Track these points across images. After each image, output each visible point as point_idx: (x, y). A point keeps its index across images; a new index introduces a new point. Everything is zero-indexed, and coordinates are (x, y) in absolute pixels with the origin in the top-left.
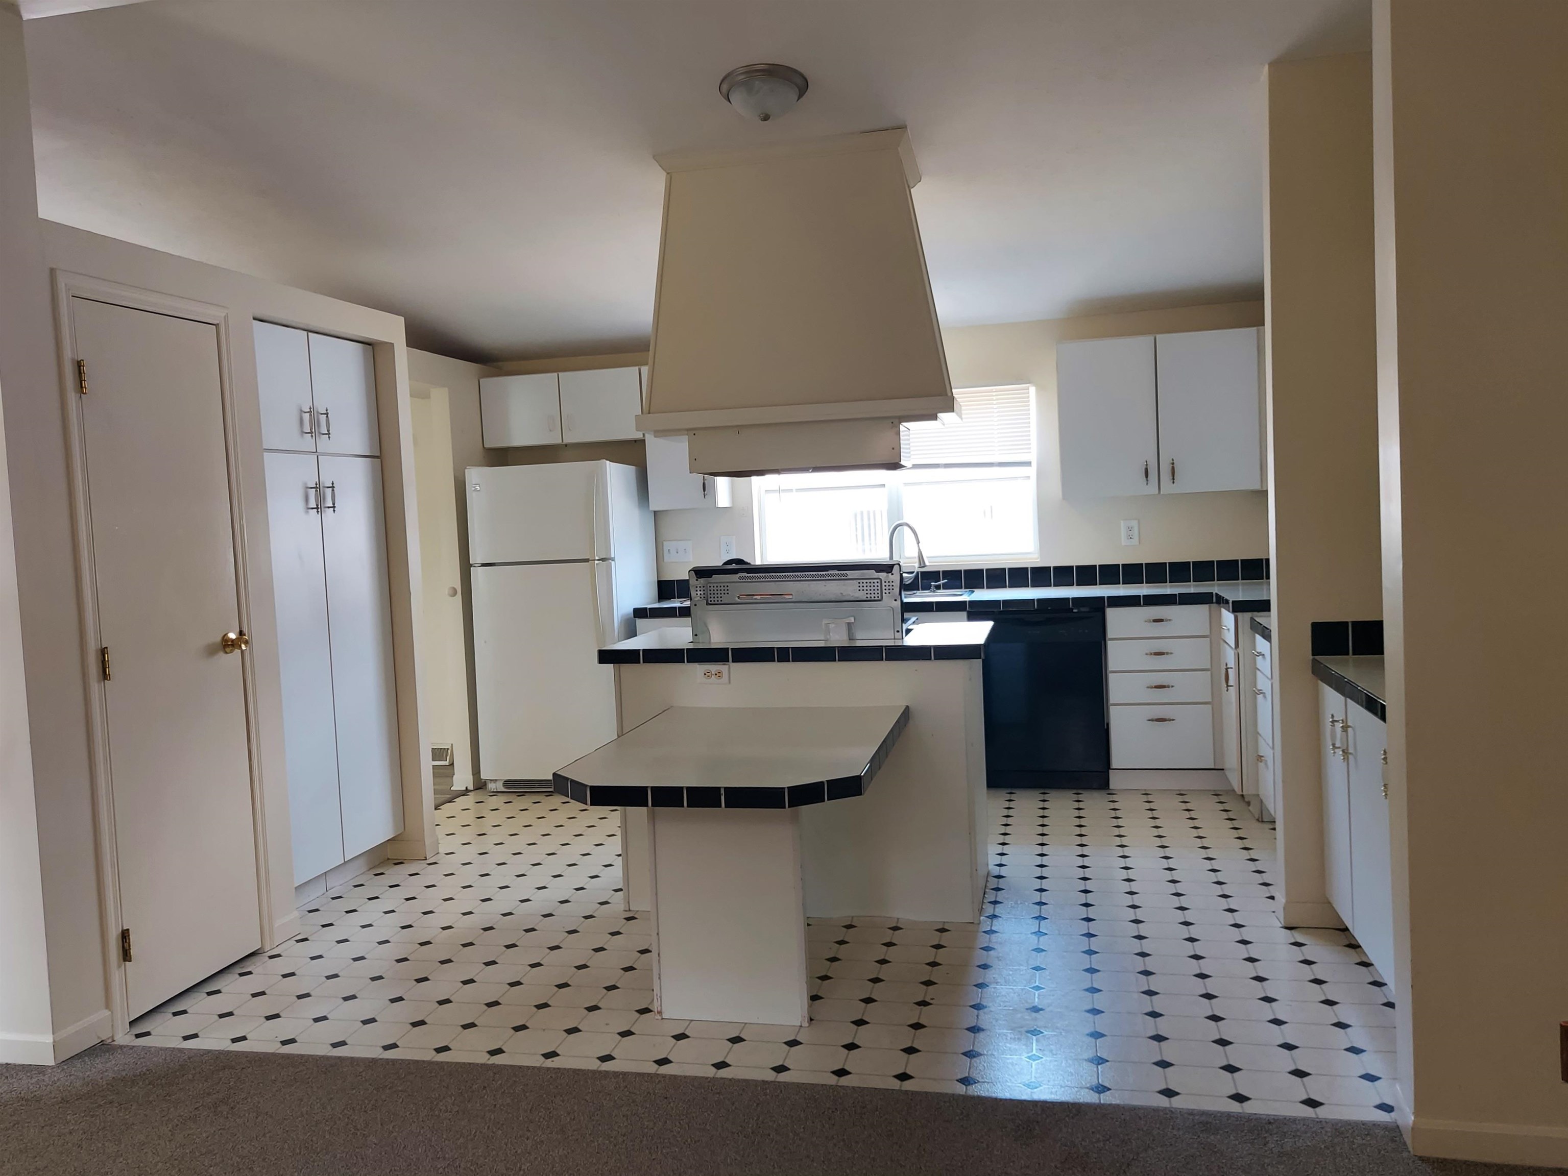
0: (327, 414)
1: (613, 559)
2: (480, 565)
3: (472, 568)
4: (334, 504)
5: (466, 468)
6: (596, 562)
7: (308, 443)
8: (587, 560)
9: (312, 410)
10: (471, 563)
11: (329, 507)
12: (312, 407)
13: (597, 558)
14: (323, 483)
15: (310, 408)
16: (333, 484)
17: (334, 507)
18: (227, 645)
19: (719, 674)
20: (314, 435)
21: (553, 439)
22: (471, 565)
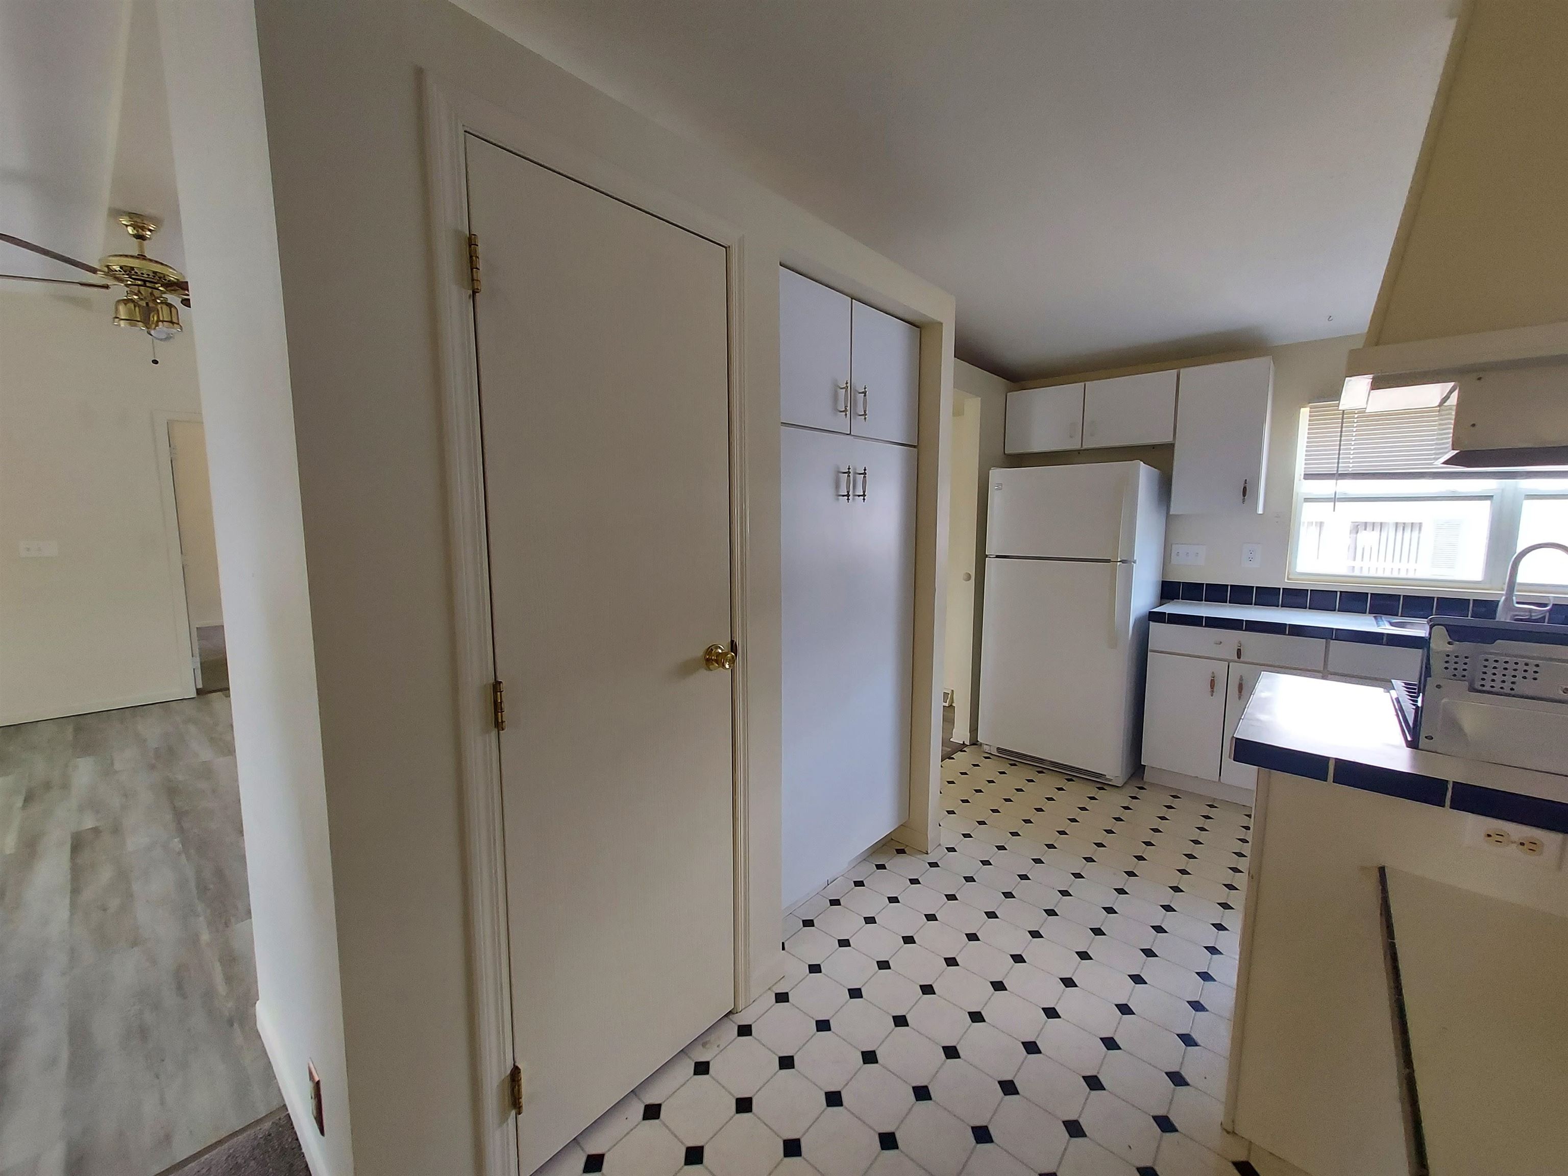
0: (865, 393)
1: (1135, 562)
2: (995, 556)
3: (987, 559)
4: (864, 492)
5: (990, 469)
6: (1118, 563)
7: (841, 422)
8: (1108, 561)
9: (849, 385)
10: (987, 553)
11: (859, 496)
12: (849, 382)
13: (1119, 560)
14: (855, 469)
15: (847, 383)
16: (865, 470)
17: (864, 495)
18: (711, 659)
19: (1533, 846)
20: (848, 413)
21: (1075, 445)
22: (987, 556)
